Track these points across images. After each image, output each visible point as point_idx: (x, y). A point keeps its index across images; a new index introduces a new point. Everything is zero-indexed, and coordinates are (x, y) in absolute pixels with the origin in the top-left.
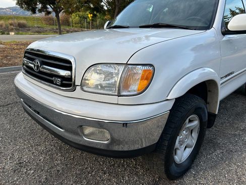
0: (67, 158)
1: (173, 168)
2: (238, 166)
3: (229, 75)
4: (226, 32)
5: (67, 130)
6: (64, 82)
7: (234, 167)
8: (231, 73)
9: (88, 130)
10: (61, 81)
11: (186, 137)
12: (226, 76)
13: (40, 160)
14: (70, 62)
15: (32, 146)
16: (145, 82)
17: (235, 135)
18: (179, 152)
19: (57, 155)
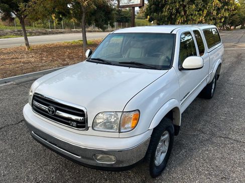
0: (74, 172)
1: (155, 170)
2: (196, 160)
4: (181, 69)
5: (83, 157)
6: (78, 124)
7: (194, 162)
11: (162, 146)
12: (184, 97)
13: (53, 178)
15: (41, 167)
18: (157, 158)
19: (65, 171)
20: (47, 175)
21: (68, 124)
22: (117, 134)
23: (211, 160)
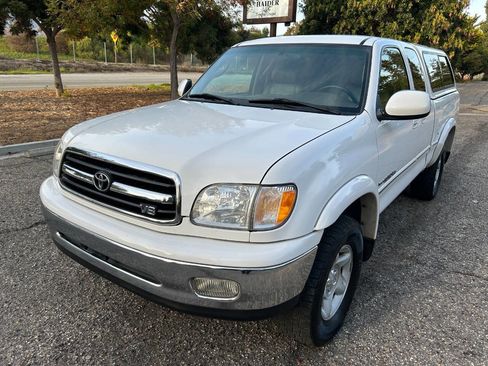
0: (143, 328)
2: (408, 316)
3: (389, 177)
5: (167, 285)
6: (160, 211)
7: (403, 318)
9: (203, 284)
10: (156, 210)
11: (335, 278)
12: (386, 180)
13: (96, 337)
14: (171, 182)
16: (287, 209)
17: (400, 267)
18: (326, 303)
19: (123, 324)
20: (83, 331)
21: (138, 211)
22: (245, 235)
23: (439, 317)
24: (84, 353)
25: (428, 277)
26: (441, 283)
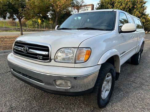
0: (40, 102)
1: (101, 102)
2: (132, 99)
3: (123, 53)
4: (121, 32)
5: (46, 83)
6: (44, 58)
7: (130, 100)
8: (124, 52)
9: (58, 82)
10: (43, 57)
11: (106, 85)
12: (122, 53)
13: (23, 105)
14: (48, 47)
15: (16, 98)
16: (87, 56)
17: (129, 84)
18: (103, 93)
19: (33, 101)
20: (19, 103)
21: (37, 58)
22: (73, 65)
23: (143, 99)
24: (19, 110)
25: (138, 87)
26: (143, 89)
